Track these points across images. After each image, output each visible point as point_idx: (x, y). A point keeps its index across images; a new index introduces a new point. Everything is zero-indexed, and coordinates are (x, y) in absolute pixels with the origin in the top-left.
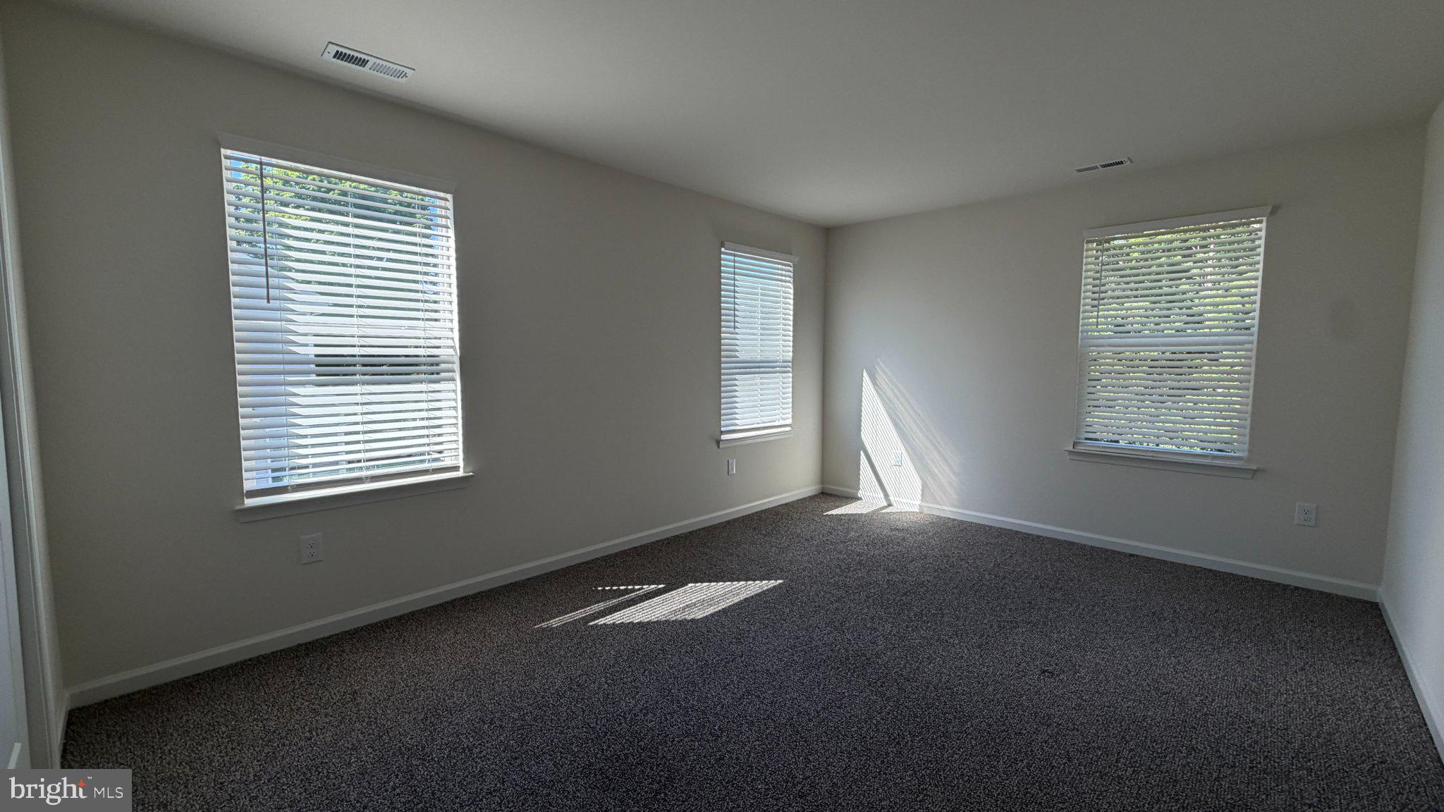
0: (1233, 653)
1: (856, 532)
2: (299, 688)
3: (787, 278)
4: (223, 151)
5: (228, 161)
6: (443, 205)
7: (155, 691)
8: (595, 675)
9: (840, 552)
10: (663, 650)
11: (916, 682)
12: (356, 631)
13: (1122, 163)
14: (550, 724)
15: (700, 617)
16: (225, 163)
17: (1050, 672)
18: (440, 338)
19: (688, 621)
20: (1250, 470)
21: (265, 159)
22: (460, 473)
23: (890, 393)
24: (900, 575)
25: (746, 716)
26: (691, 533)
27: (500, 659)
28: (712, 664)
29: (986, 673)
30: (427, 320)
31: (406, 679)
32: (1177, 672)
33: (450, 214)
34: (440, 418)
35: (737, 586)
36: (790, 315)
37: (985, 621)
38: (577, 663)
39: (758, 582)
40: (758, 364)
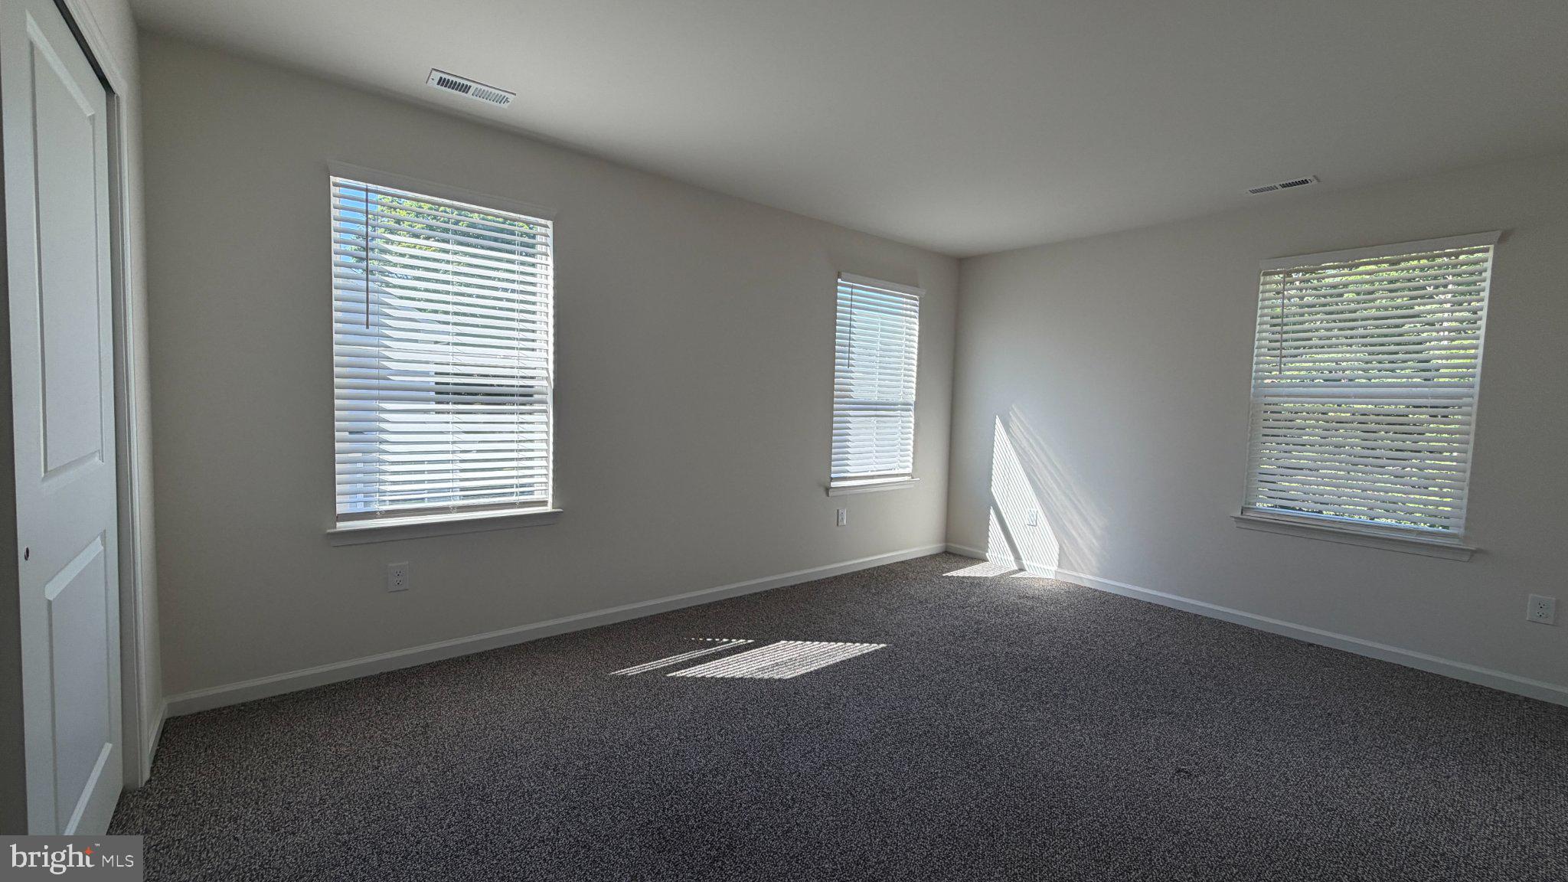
0: (1428, 770)
1: (978, 597)
2: (374, 716)
3: (913, 313)
4: (332, 178)
5: (337, 188)
6: (544, 231)
7: (242, 708)
8: (669, 729)
9: (957, 618)
10: (744, 709)
11: (1022, 768)
12: (439, 664)
13: (1305, 182)
14: (614, 776)
15: (789, 677)
16: (334, 190)
17: (1187, 772)
18: (535, 369)
19: (776, 681)
20: (1468, 550)
21: (371, 186)
22: (549, 508)
23: (1025, 444)
24: (1022, 648)
25: (823, 788)
26: (793, 587)
27: (574, 704)
28: (794, 728)
29: (1109, 767)
30: (521, 349)
31: (478, 717)
32: (1349, 787)
33: (550, 241)
34: (532, 450)
35: (835, 646)
36: (914, 353)
37: (1116, 708)
38: (651, 715)
39: (857, 644)
40: (874, 406)
